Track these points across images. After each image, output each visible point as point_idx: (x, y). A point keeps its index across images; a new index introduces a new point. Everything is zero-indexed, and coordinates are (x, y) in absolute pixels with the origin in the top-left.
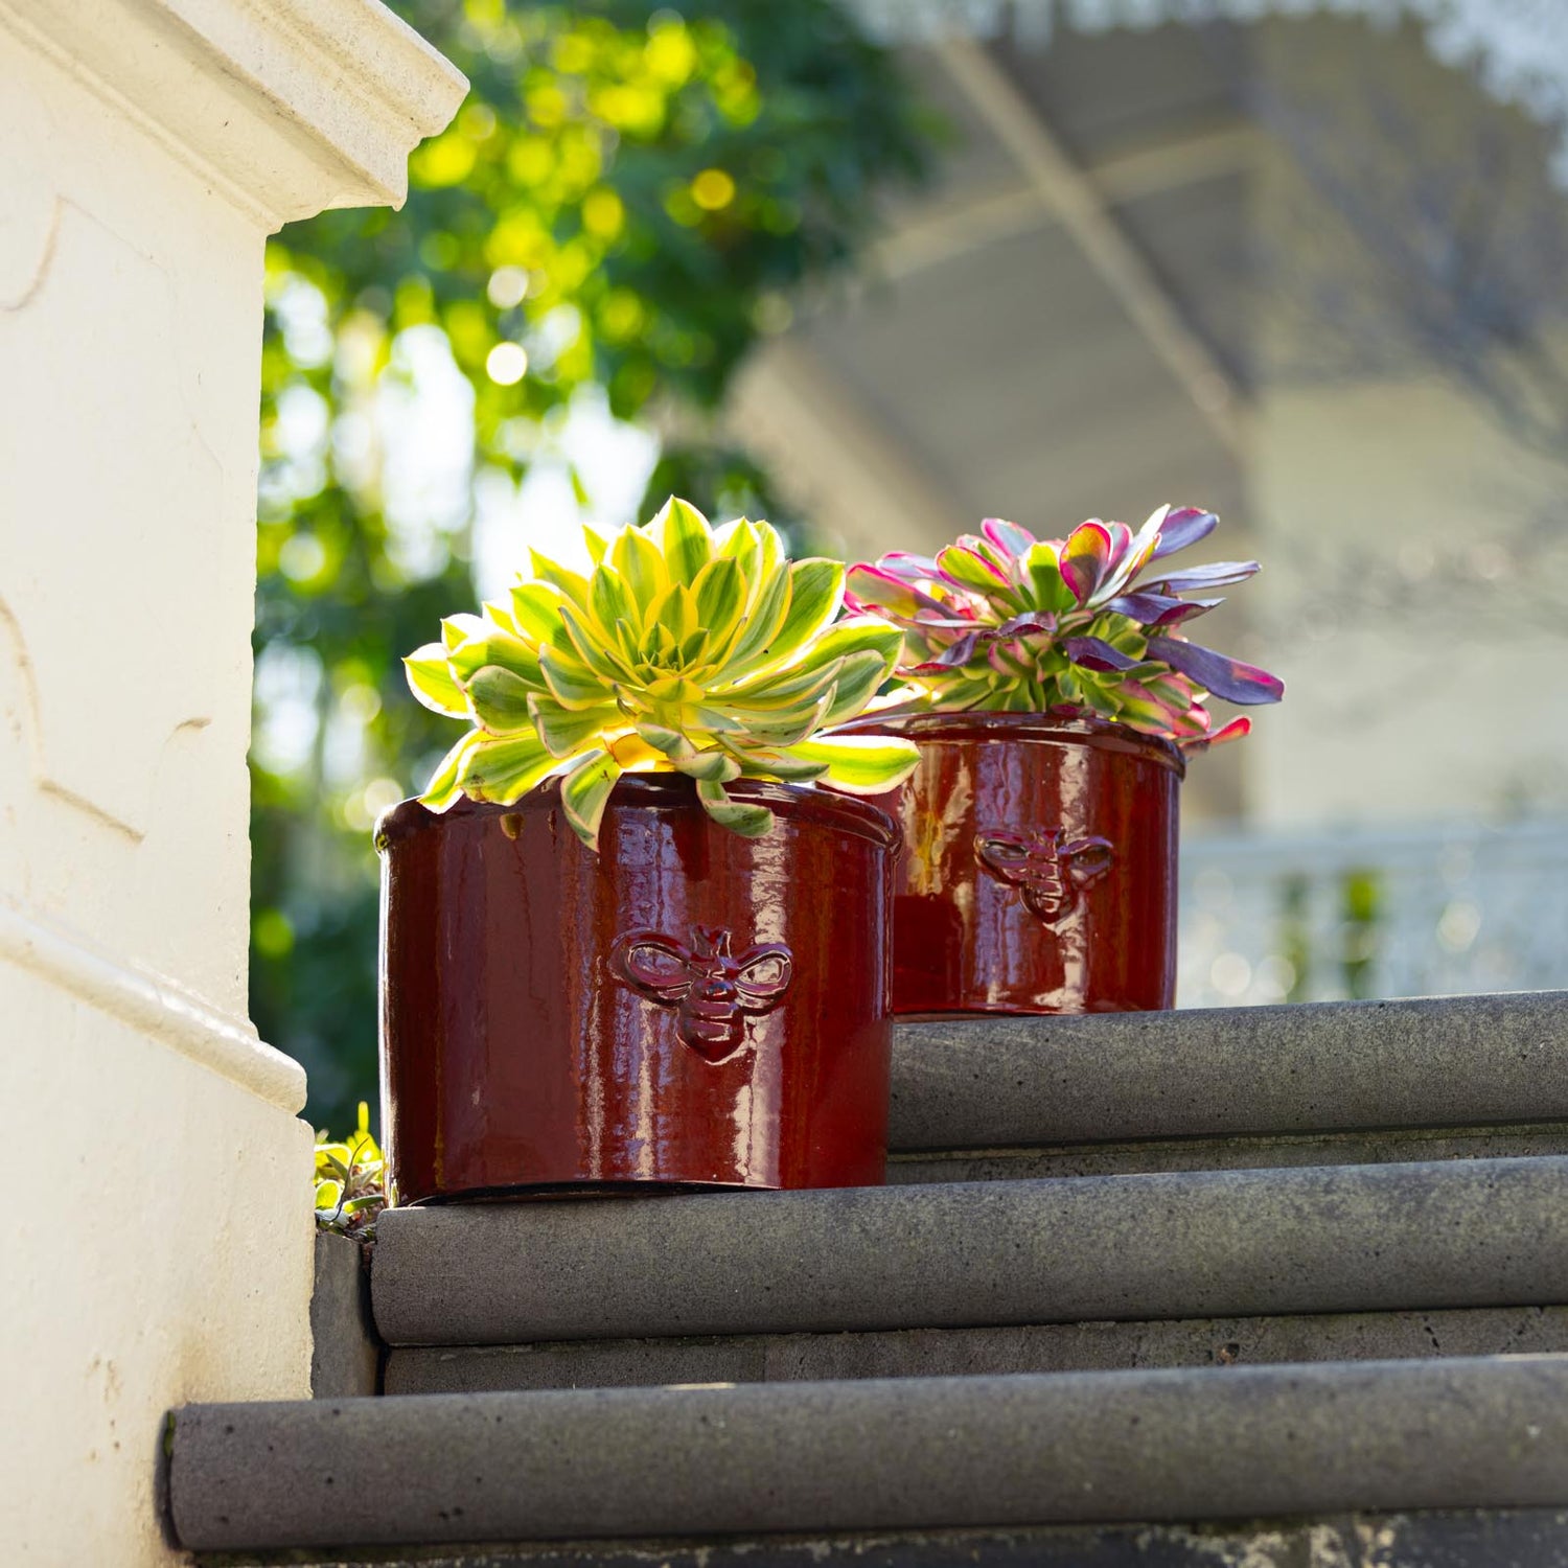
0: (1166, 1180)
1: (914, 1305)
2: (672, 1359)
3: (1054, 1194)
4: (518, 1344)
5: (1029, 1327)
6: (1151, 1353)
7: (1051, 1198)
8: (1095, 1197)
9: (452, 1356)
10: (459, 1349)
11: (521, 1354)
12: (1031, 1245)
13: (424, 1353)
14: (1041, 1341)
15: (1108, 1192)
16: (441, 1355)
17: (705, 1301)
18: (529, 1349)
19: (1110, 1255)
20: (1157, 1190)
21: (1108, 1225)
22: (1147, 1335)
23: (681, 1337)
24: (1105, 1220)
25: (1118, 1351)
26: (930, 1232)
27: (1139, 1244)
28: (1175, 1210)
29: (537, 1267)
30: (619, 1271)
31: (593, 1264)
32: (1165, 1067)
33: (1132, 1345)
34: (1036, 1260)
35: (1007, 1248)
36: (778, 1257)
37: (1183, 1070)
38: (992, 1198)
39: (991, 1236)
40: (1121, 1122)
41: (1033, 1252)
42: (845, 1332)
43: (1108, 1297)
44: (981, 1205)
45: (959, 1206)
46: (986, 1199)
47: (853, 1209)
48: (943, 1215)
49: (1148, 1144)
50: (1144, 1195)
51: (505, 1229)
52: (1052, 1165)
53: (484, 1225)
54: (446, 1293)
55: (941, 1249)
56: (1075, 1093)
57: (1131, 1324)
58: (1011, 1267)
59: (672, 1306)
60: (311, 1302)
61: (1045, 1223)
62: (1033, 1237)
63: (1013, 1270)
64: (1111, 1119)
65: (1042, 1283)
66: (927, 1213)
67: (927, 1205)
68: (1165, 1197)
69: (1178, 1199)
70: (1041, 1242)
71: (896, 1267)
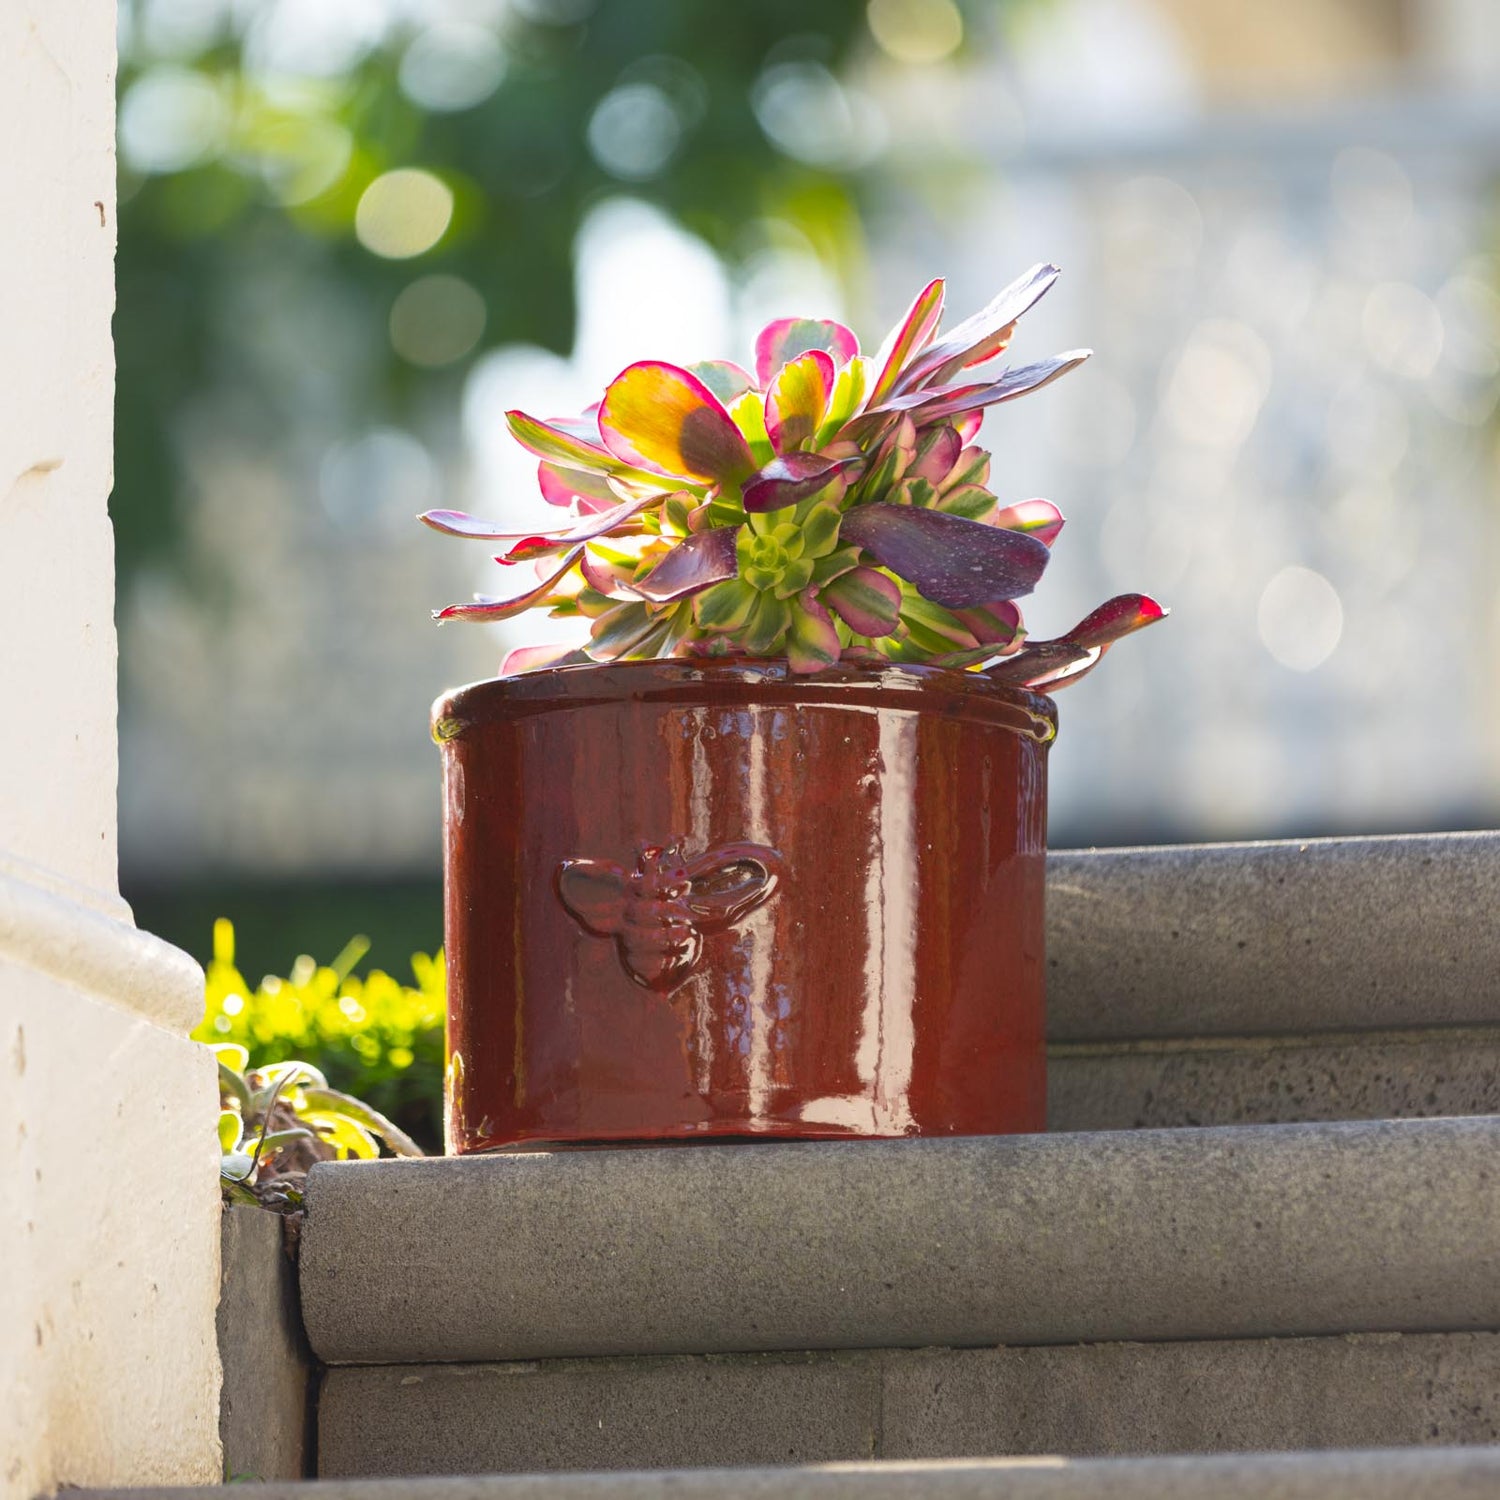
0: (1474, 1129)
1: (1106, 1310)
2: (744, 1385)
3: (1310, 1147)
4: (516, 1361)
5: (1274, 1339)
6: (1454, 1379)
7: (1306, 1154)
8: (1371, 1153)
9: (417, 1378)
10: (430, 1368)
11: (520, 1376)
12: (1278, 1225)
13: (377, 1373)
14: (1291, 1361)
15: (1390, 1145)
16: (403, 1376)
17: (795, 1303)
18: (533, 1368)
19: (1395, 1239)
20: (1464, 1143)
21: (1393, 1195)
22: (1447, 1353)
23: (759, 1352)
24: (1387, 1188)
25: (1406, 1376)
26: (1129, 1204)
27: (1439, 1224)
28: (1490, 1174)
29: (546, 1252)
30: (667, 1259)
31: (629, 1249)
32: (1459, 922)
33: (1428, 1368)
34: (1285, 1247)
35: (1243, 1229)
36: (903, 1240)
37: (1486, 927)
38: (1219, 1153)
39: (1218, 1211)
40: (1392, 1002)
41: (1281, 1234)
42: (1001, 1346)
43: (1392, 1300)
44: (1202, 1164)
45: (1170, 1165)
46: (1212, 1155)
47: (1014, 1169)
48: (1147, 1179)
49: (1432, 1032)
50: (1444, 1151)
51: (496, 1195)
52: (1288, 1062)
53: (467, 1190)
54: (412, 1291)
55: (1144, 1229)
56: (1324, 959)
57: (1424, 1336)
58: (1248, 1256)
59: (747, 1310)
60: (217, 1310)
61: (1298, 1192)
62: (1280, 1213)
63: (1252, 1261)
64: (1377, 998)
65: (1295, 1280)
66: (1123, 1176)
67: (1123, 1164)
68: (1475, 1155)
69: (1495, 1156)
70: (1291, 1220)
71: (1077, 1256)
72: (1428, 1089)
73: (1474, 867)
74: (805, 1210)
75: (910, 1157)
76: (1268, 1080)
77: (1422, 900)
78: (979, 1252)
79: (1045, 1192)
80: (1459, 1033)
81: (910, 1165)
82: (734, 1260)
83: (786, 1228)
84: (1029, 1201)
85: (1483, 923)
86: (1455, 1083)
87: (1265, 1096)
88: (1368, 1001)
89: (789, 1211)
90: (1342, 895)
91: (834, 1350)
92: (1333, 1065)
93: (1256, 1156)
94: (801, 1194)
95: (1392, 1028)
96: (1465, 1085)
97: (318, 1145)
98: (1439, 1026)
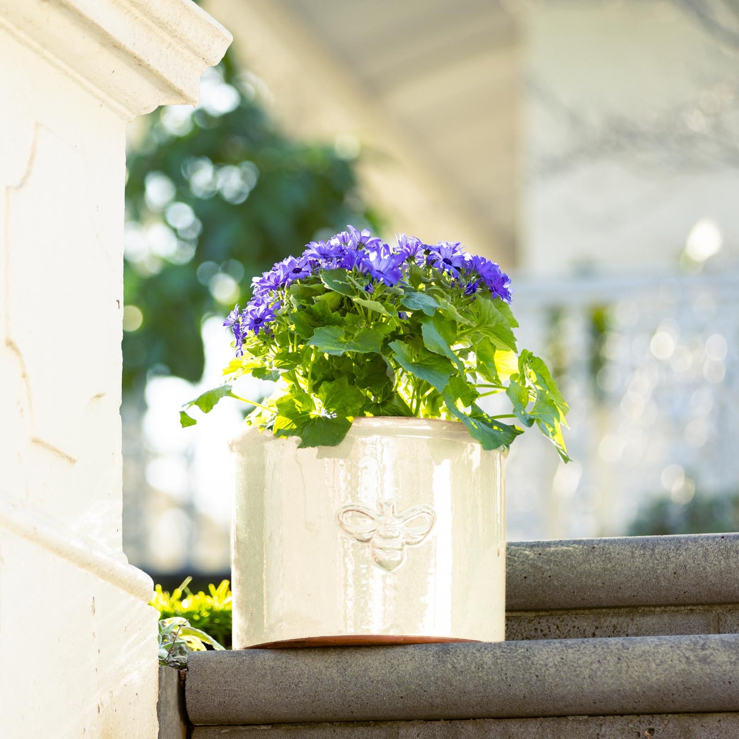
0: (615, 642)
1: (481, 707)
2: (348, 734)
3: (556, 648)
4: (264, 724)
5: (541, 718)
6: (607, 733)
7: (554, 650)
9: (227, 731)
11: (266, 730)
12: (544, 676)
13: (212, 729)
14: (548, 726)
15: (585, 647)
16: (222, 730)
17: (367, 703)
18: (270, 727)
19: (587, 682)
20: (612, 647)
21: (586, 665)
22: (605, 723)
23: (353, 722)
24: (584, 663)
25: (589, 732)
26: (490, 668)
27: (602, 676)
28: (622, 658)
29: (276, 684)
30: (321, 687)
31: (307, 683)
32: (605, 570)
33: (597, 729)
34: (547, 684)
35: (531, 677)
36: (407, 681)
37: (615, 571)
38: (523, 650)
39: (522, 671)
40: (580, 599)
41: (545, 679)
42: (442, 720)
43: (585, 704)
44: (517, 654)
45: (505, 654)
46: (520, 651)
47: (448, 655)
48: (496, 659)
49: (594, 610)
50: (605, 650)
51: (258, 664)
52: (541, 621)
53: (247, 662)
54: (227, 698)
55: (496, 677)
56: (555, 583)
57: (596, 717)
58: (533, 687)
59: (350, 706)
60: (157, 704)
61: (551, 664)
62: (545, 672)
63: (535, 689)
64: (575, 598)
65: (550, 696)
66: (488, 658)
67: (488, 654)
68: (616, 651)
69: (623, 652)
70: (549, 674)
71: (471, 687)
72: (593, 631)
73: (611, 550)
74: (371, 669)
75: (409, 650)
76: (534, 627)
77: (592, 562)
78: (435, 685)
79: (459, 663)
80: (604, 611)
81: (410, 654)
82: (345, 688)
83: (364, 676)
84: (453, 667)
85: (614, 570)
86: (602, 629)
87: (533, 633)
88: (571, 599)
89: (366, 670)
90: (562, 560)
91: (381, 721)
92: (558, 622)
93: (536, 651)
94: (370, 664)
95: (580, 609)
96: (606, 630)
97: (187, 647)
98: (596, 608)
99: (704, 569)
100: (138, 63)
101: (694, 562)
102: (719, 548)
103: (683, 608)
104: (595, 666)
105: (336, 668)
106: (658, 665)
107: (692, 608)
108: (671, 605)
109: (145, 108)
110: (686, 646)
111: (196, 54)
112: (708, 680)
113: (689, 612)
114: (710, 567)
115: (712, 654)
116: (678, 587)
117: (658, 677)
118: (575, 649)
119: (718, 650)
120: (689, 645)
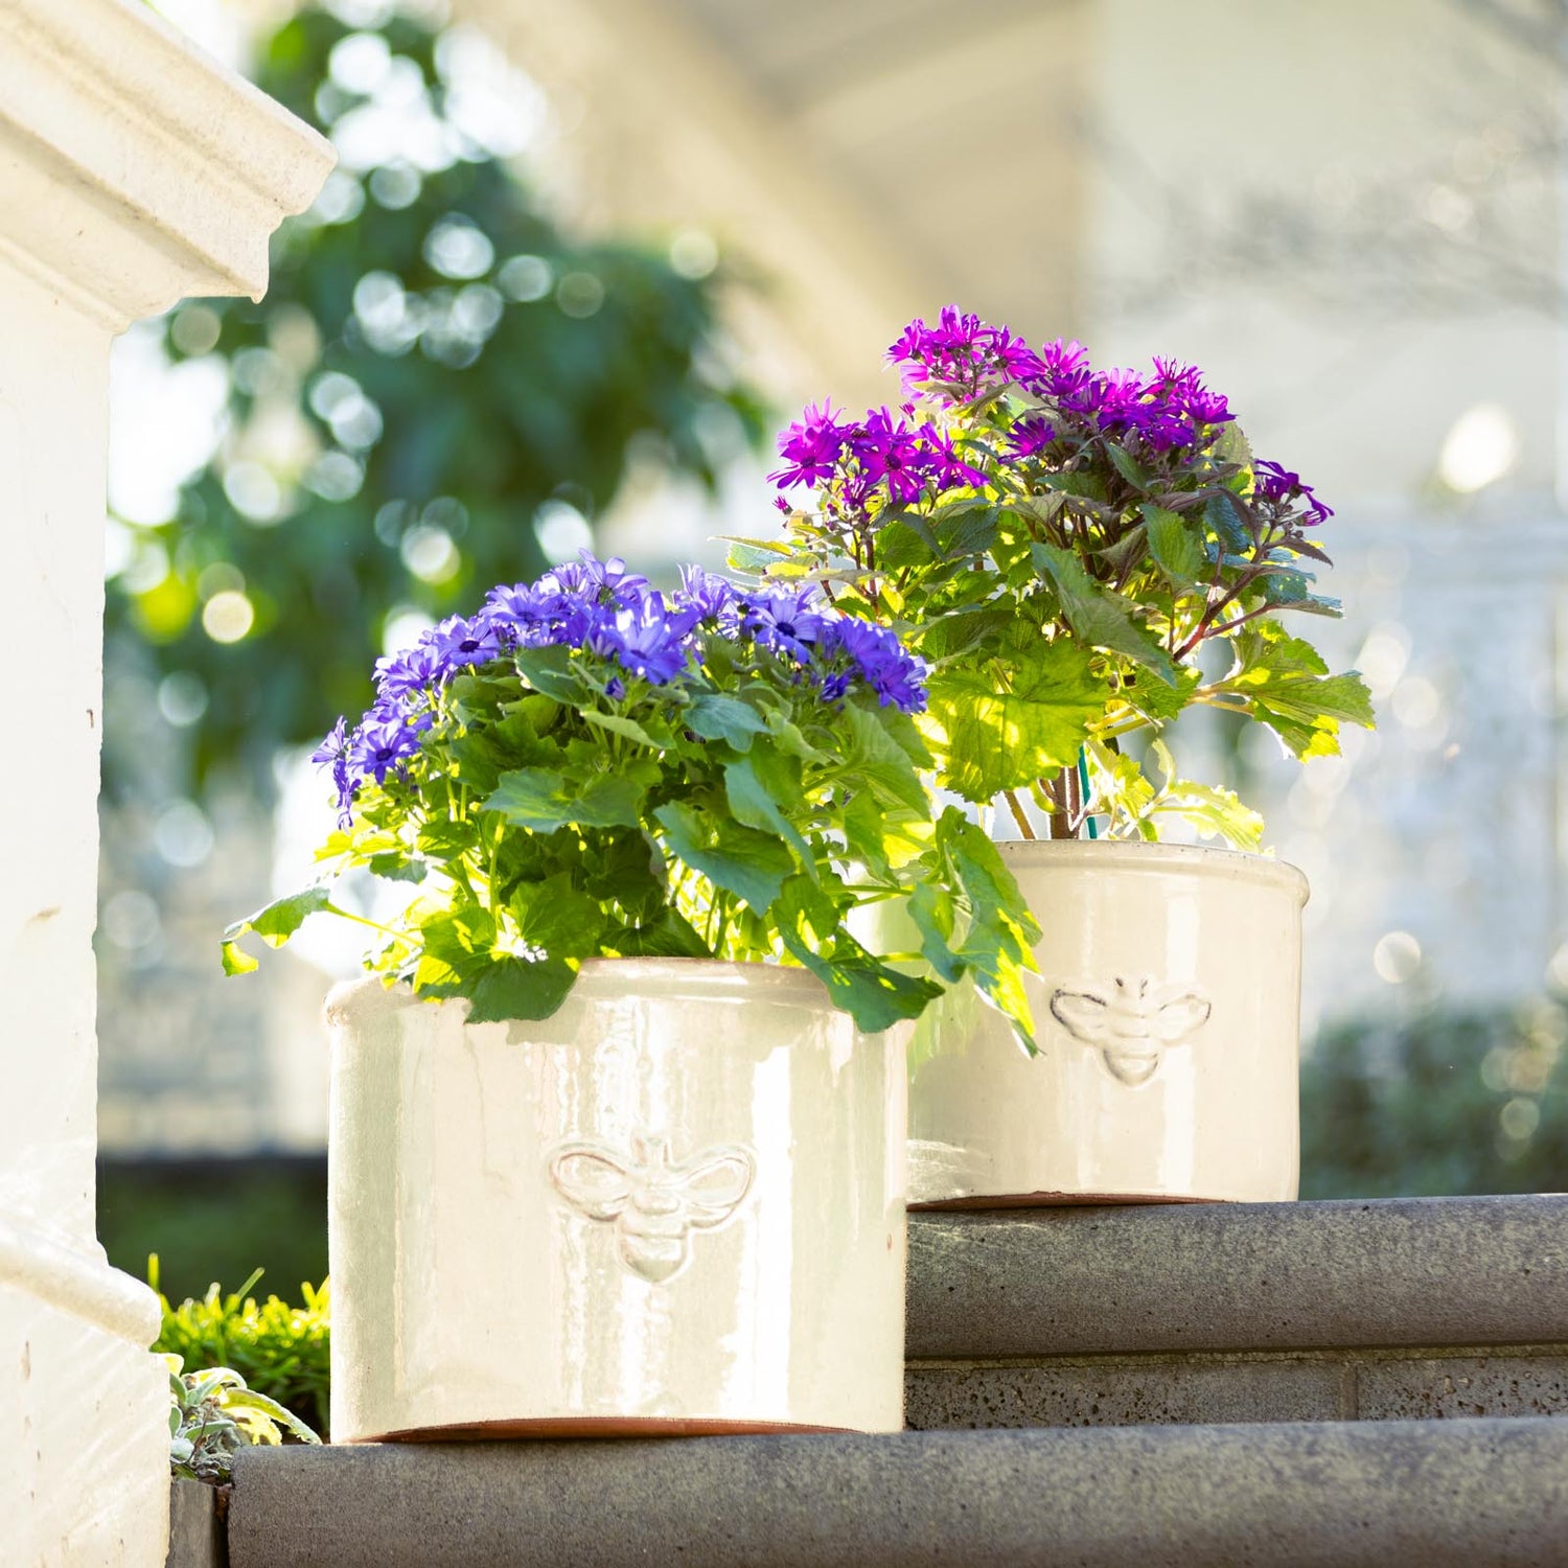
0: (1130, 1436)
3: (1004, 1448)
7: (1000, 1453)
12: (979, 1507)
15: (1065, 1447)
17: (608, 1561)
19: (1068, 1520)
20: (1121, 1447)
21: (1066, 1485)
24: (1062, 1480)
26: (865, 1489)
27: (1101, 1508)
28: (1141, 1471)
29: (418, 1519)
30: (511, 1526)
31: (482, 1517)
32: (1118, 1274)
34: (983, 1524)
35: (952, 1509)
36: (692, 1514)
37: (1139, 1278)
38: (934, 1452)
39: (933, 1496)
40: (1066, 1335)
41: (981, 1514)
43: (1064, 1565)
44: (921, 1459)
45: (897, 1460)
46: (929, 1453)
47: (777, 1461)
48: (879, 1471)
49: (1096, 1358)
50: (1106, 1453)
52: (985, 1380)
54: (314, 1546)
55: (878, 1509)
56: (1015, 1302)
58: (955, 1530)
60: (166, 1561)
61: (993, 1482)
62: (980, 1498)
63: (958, 1534)
64: (1055, 1332)
65: (990, 1549)
66: (861, 1468)
67: (860, 1459)
68: (1129, 1456)
69: (1145, 1458)
70: (989, 1503)
71: (824, 1529)
72: (1093, 1403)
73: (1131, 1233)
74: (617, 1489)
75: (697, 1450)
76: (970, 1393)
77: (1091, 1257)
78: (750, 1524)
79: (801, 1479)
80: (1117, 1359)
81: (698, 1457)
82: (562, 1527)
83: (602, 1502)
84: (789, 1486)
85: (1137, 1276)
86: (1113, 1398)
87: (967, 1405)
88: (1048, 1334)
89: (605, 1490)
90: (1030, 1252)
92: (1020, 1383)
93: (963, 1454)
94: (614, 1477)
95: (1065, 1355)
96: (1121, 1399)
97: (238, 1432)
98: (1102, 1354)
99: (1327, 1275)
100: (133, 215)
101: (1304, 1260)
102: (1356, 1230)
103: (1282, 1356)
104: (1084, 1487)
105: (544, 1486)
106: (1216, 1486)
107: (1301, 1355)
108: (1256, 1349)
109: (151, 305)
110: (1275, 1447)
111: (259, 190)
112: (1319, 1518)
113: (1295, 1363)
114: (1338, 1271)
115: (1329, 1464)
116: (1272, 1313)
117: (1217, 1511)
118: (1043, 1450)
119: (1342, 1455)
120: (1281, 1445)
